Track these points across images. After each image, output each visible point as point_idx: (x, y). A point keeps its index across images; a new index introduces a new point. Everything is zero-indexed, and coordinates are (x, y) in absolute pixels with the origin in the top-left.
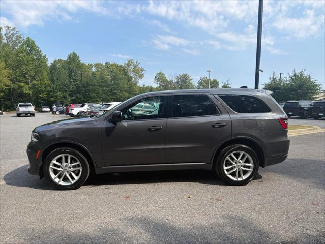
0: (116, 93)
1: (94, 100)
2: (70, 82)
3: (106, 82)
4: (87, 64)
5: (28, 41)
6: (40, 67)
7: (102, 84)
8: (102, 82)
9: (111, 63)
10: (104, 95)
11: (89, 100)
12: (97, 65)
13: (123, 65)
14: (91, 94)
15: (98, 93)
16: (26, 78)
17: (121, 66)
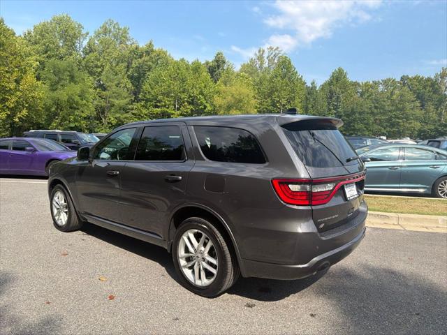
0: (398, 124)
1: (359, 133)
2: (330, 110)
3: (382, 107)
4: (371, 82)
5: (284, 61)
6: (294, 93)
7: (375, 111)
8: (376, 108)
9: (410, 77)
10: (376, 127)
11: (352, 134)
12: (386, 82)
13: (433, 77)
14: (356, 126)
15: (367, 124)
16: (276, 106)
17: (429, 79)
